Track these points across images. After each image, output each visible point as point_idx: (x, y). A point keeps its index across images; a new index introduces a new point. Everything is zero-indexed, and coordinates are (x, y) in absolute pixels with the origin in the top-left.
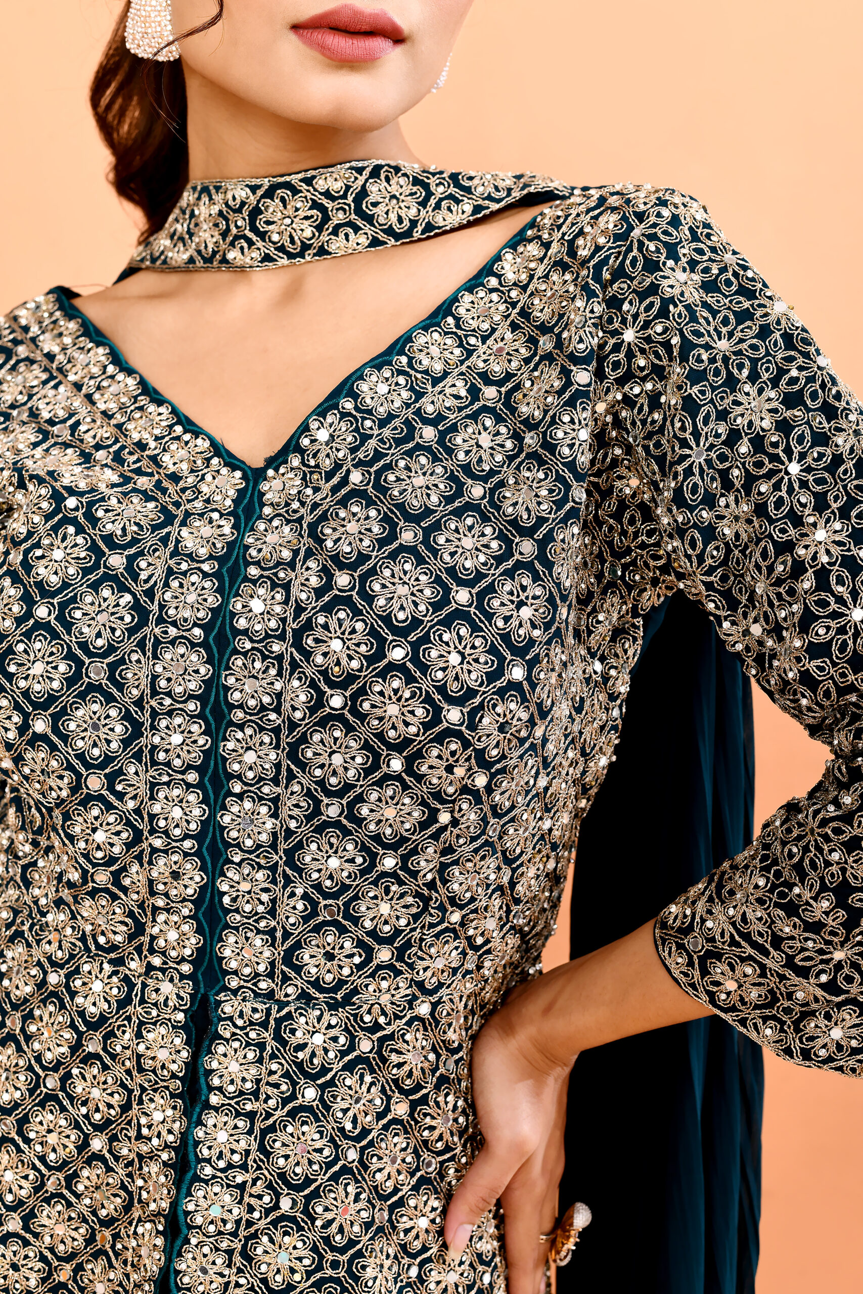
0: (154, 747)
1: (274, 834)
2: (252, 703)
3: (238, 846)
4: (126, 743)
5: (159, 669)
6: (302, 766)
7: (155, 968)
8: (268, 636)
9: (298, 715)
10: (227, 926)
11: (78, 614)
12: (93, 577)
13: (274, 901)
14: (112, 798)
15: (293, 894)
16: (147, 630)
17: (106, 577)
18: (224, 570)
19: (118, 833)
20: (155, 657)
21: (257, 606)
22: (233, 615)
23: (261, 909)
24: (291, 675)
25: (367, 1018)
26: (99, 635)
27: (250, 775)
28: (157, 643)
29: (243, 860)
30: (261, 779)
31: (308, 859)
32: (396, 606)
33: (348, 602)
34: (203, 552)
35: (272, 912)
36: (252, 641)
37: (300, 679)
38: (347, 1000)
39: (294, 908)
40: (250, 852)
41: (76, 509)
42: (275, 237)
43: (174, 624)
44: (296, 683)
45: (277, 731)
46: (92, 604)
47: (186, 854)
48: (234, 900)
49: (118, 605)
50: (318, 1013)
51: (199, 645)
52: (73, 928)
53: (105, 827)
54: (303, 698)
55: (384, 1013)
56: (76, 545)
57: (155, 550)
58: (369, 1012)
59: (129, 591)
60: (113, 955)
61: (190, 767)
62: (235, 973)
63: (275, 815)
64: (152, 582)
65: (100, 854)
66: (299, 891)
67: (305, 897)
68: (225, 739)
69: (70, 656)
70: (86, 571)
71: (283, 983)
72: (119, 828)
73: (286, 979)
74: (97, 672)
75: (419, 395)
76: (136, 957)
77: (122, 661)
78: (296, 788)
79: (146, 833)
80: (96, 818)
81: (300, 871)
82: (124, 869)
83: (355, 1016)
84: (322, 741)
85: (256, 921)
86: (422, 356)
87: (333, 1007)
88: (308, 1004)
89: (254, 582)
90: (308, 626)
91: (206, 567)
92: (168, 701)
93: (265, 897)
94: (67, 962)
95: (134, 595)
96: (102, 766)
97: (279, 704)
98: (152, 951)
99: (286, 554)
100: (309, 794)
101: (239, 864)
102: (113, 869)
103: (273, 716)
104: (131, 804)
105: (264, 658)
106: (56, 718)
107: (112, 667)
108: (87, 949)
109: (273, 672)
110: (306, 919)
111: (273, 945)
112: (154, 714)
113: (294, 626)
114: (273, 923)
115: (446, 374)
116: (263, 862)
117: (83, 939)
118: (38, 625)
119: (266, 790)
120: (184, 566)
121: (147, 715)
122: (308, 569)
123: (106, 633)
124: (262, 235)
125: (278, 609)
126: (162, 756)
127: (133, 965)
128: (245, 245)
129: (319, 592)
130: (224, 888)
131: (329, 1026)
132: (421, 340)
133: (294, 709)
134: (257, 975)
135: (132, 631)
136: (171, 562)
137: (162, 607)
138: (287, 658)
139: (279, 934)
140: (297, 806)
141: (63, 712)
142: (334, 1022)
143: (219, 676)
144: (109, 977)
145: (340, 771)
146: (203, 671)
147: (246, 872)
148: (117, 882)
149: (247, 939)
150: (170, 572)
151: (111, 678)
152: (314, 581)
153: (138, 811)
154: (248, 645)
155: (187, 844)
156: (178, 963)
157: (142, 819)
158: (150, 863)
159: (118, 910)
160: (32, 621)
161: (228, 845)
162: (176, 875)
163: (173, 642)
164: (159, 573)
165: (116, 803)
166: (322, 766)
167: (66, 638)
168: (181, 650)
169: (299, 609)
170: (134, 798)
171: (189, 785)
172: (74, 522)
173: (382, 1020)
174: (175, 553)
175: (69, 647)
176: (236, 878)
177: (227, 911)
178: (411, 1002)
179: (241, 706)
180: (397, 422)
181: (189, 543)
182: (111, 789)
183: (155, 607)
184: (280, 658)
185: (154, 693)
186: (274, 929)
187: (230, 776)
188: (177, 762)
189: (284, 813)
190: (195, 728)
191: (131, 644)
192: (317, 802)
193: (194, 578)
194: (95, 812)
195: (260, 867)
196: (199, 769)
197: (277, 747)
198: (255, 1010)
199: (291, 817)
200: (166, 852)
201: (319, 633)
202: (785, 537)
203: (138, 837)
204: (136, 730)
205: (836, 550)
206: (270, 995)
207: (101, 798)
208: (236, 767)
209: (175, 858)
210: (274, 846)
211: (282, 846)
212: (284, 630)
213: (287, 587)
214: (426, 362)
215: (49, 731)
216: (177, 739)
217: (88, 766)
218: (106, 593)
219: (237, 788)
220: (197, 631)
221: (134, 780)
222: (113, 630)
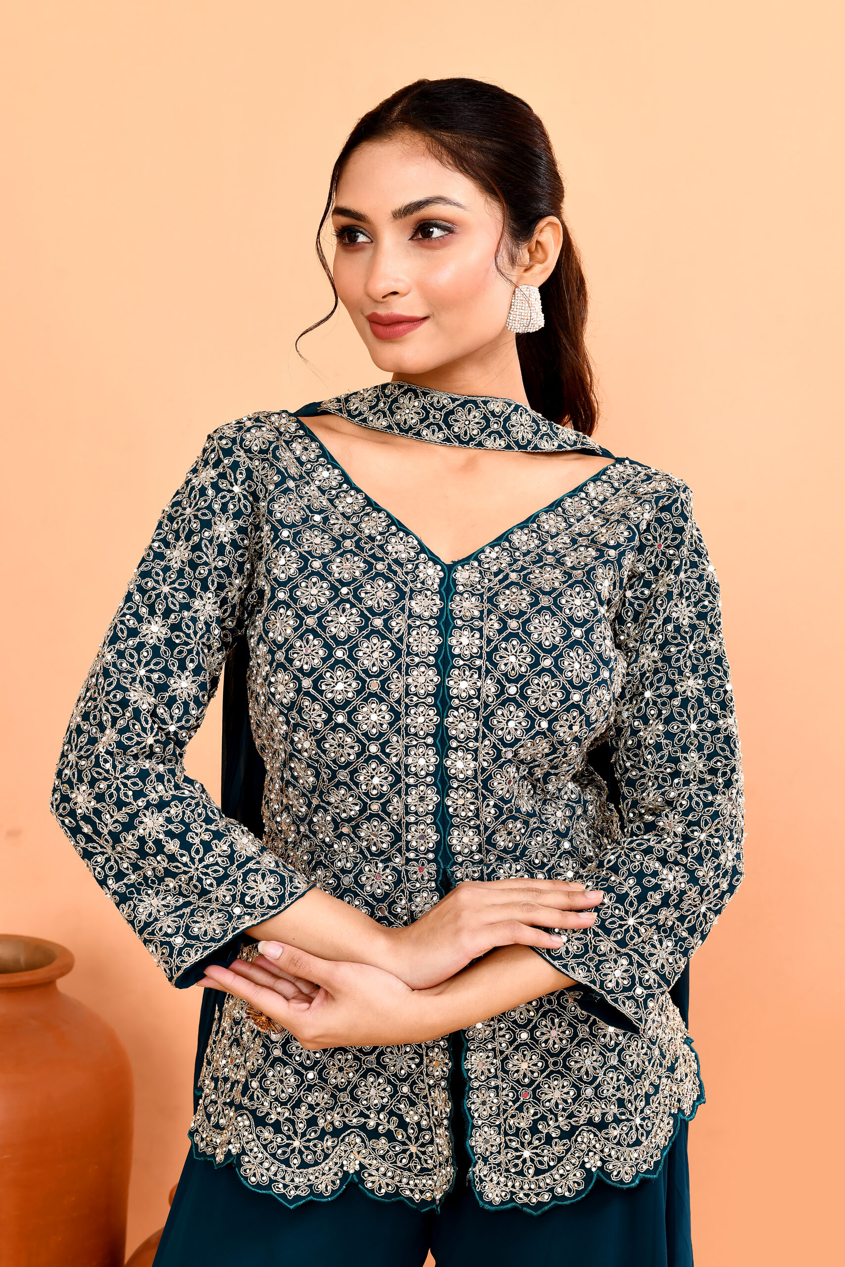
0: (408, 725)
1: (475, 771)
2: (464, 695)
3: (456, 778)
4: (391, 724)
5: (410, 680)
6: (491, 729)
7: (411, 860)
8: (472, 657)
9: (490, 699)
10: (452, 825)
11: (361, 654)
12: (365, 632)
13: (477, 809)
14: (383, 757)
15: (488, 805)
16: (401, 660)
17: (373, 632)
18: (441, 623)
19: (386, 778)
20: (407, 674)
21: (465, 641)
22: (451, 647)
23: (470, 814)
24: (486, 677)
25: (537, 861)
26: (374, 665)
27: (462, 736)
28: (408, 666)
29: (459, 786)
30: (468, 738)
31: (496, 784)
32: (544, 638)
33: (517, 635)
34: (427, 614)
35: (477, 816)
36: (464, 660)
37: (491, 679)
38: (523, 854)
39: (489, 813)
40: (463, 782)
41: (348, 594)
42: (456, 430)
43: (417, 655)
44: (489, 682)
45: (477, 710)
46: (368, 647)
47: (428, 785)
48: (455, 810)
49: (382, 647)
50: (508, 865)
51: (432, 666)
52: (353, 847)
53: (379, 775)
54: (493, 690)
55: (545, 856)
56: (352, 614)
57: (398, 616)
58: (537, 857)
59: (388, 639)
60: (382, 858)
61: (428, 734)
62: (460, 853)
63: (475, 760)
64: (401, 632)
65: (375, 792)
66: (492, 803)
67: (495, 806)
68: (447, 716)
69: (358, 678)
70: (361, 629)
71: (487, 854)
72: (386, 775)
73: (488, 851)
74: (374, 685)
75: (544, 543)
76: (398, 855)
77: (388, 679)
78: (487, 742)
79: (403, 777)
80: (374, 770)
81: (491, 792)
82: (389, 801)
83: (530, 862)
84: (503, 714)
85: (469, 821)
86: (545, 525)
87: (516, 860)
88: (502, 862)
89: (460, 628)
90: (496, 649)
91: (431, 622)
92: (415, 699)
93: (472, 807)
94: (354, 868)
95: (391, 641)
96: (378, 739)
97: (479, 694)
98: (408, 850)
99: (477, 613)
100: (494, 746)
101: (457, 789)
102: (382, 801)
103: (475, 701)
104: (395, 760)
105: (470, 669)
106: (350, 714)
107: (383, 683)
108: (365, 857)
109: (476, 676)
110: (497, 818)
111: (479, 834)
112: (407, 706)
113: (488, 650)
114: (478, 822)
115: (558, 534)
116: (470, 787)
117: (361, 852)
118: (337, 662)
119: (471, 744)
120: (418, 623)
121: (403, 708)
122: (491, 620)
123: (378, 663)
124: (449, 427)
125: (477, 642)
126: (413, 730)
127: (397, 860)
128: (437, 430)
129: (500, 631)
130: (449, 803)
131: (517, 871)
132: (544, 517)
133: (488, 696)
134: (472, 852)
135: (392, 661)
136: (409, 621)
137: (408, 646)
138: (484, 669)
139: (482, 828)
140: (487, 753)
141: (355, 710)
142: (518, 868)
143: (444, 681)
144: (383, 870)
145: (513, 731)
146: (435, 680)
147: (461, 793)
148: (384, 810)
149: (464, 832)
150: (410, 627)
151: (383, 689)
152: (497, 626)
153: (398, 764)
154: (461, 662)
155: (429, 779)
156: (425, 854)
157: (400, 768)
158: (407, 794)
159: (384, 828)
160: (333, 659)
161: (450, 778)
162: (422, 799)
163: (417, 665)
164: (404, 627)
165: (386, 760)
166: (502, 729)
167: (355, 668)
168: (423, 669)
169: (489, 641)
170: (396, 756)
171: (428, 745)
172: (348, 601)
173: (545, 860)
174: (410, 616)
175: (357, 673)
176: (456, 797)
177: (452, 817)
178: (558, 845)
179: (457, 697)
180: (533, 554)
181: (417, 610)
182: (383, 751)
183: (404, 647)
184: (480, 668)
185: (407, 694)
186: (479, 826)
187: (450, 738)
188: (422, 733)
189: (480, 759)
190: (431, 713)
191: (393, 669)
192: (499, 751)
193: (424, 629)
194: (374, 766)
195: (469, 790)
196: (434, 736)
197: (477, 719)
198: (474, 872)
199: (484, 760)
200: (416, 786)
201: (502, 652)
202: (672, 677)
203: (398, 779)
204: (397, 716)
205: (696, 693)
206: (481, 861)
207: (377, 757)
208: (454, 732)
209: (422, 788)
210: (475, 778)
211: (480, 778)
212: (481, 653)
213: (480, 630)
214: (547, 527)
215: (346, 721)
216: (421, 719)
217: (369, 739)
218: (375, 641)
219: (454, 744)
220: (431, 658)
221: (395, 745)
222: (382, 661)
